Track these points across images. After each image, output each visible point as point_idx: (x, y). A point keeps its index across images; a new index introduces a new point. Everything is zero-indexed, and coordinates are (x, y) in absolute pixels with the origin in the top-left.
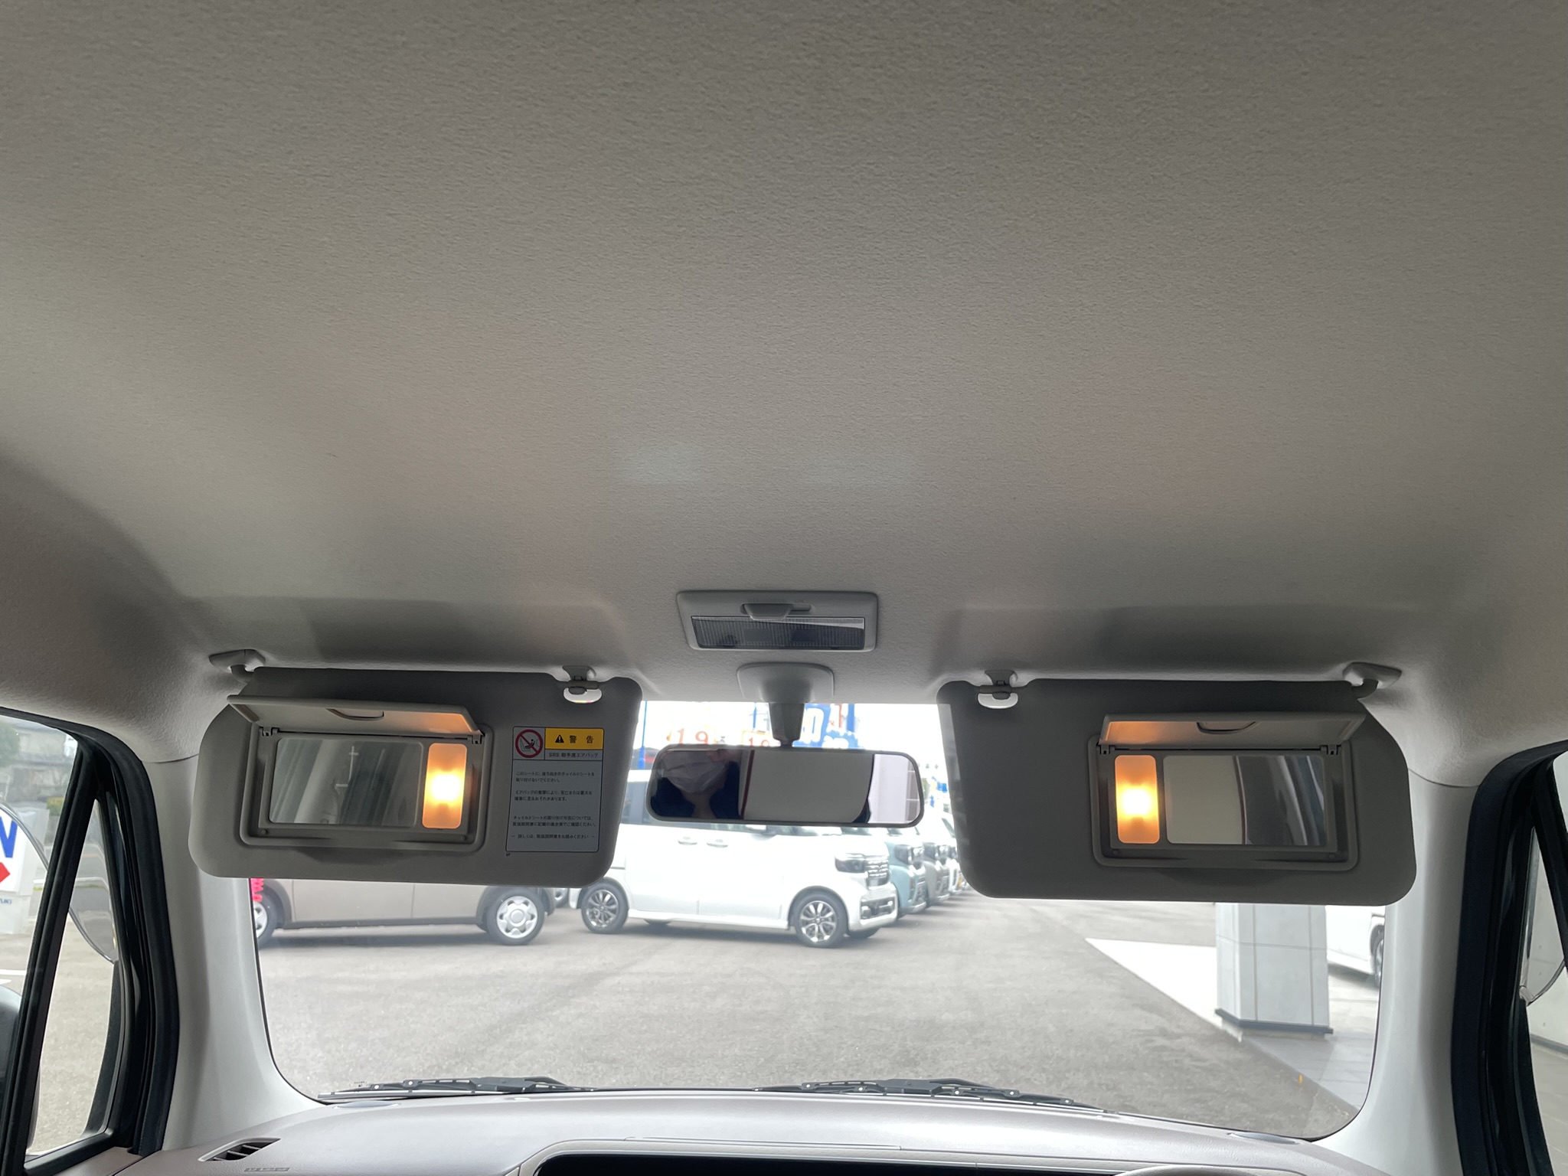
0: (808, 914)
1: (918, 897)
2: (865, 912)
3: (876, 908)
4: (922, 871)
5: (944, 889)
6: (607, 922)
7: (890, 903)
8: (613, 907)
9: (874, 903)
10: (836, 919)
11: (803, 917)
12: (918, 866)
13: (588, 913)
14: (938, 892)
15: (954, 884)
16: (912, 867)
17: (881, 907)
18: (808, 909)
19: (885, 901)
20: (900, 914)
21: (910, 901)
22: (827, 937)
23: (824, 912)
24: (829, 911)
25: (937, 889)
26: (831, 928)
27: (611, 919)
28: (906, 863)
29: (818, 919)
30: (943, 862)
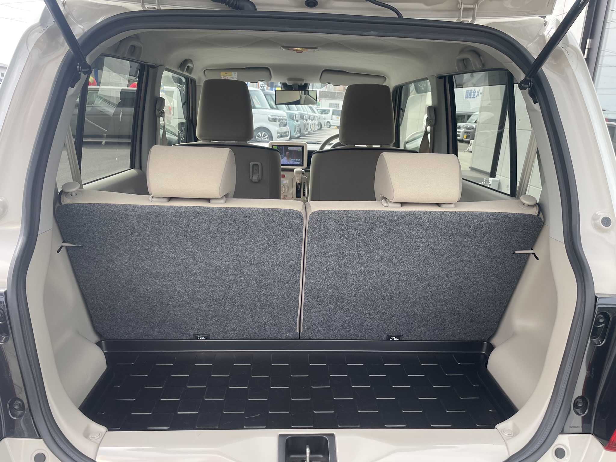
1: (297, 132)
4: (299, 123)
5: (306, 130)
7: (287, 133)
9: (282, 133)
12: (297, 121)
14: (304, 131)
15: (310, 128)
16: (295, 122)
19: (286, 132)
21: (294, 133)
25: (304, 130)
28: (294, 120)
30: (306, 120)
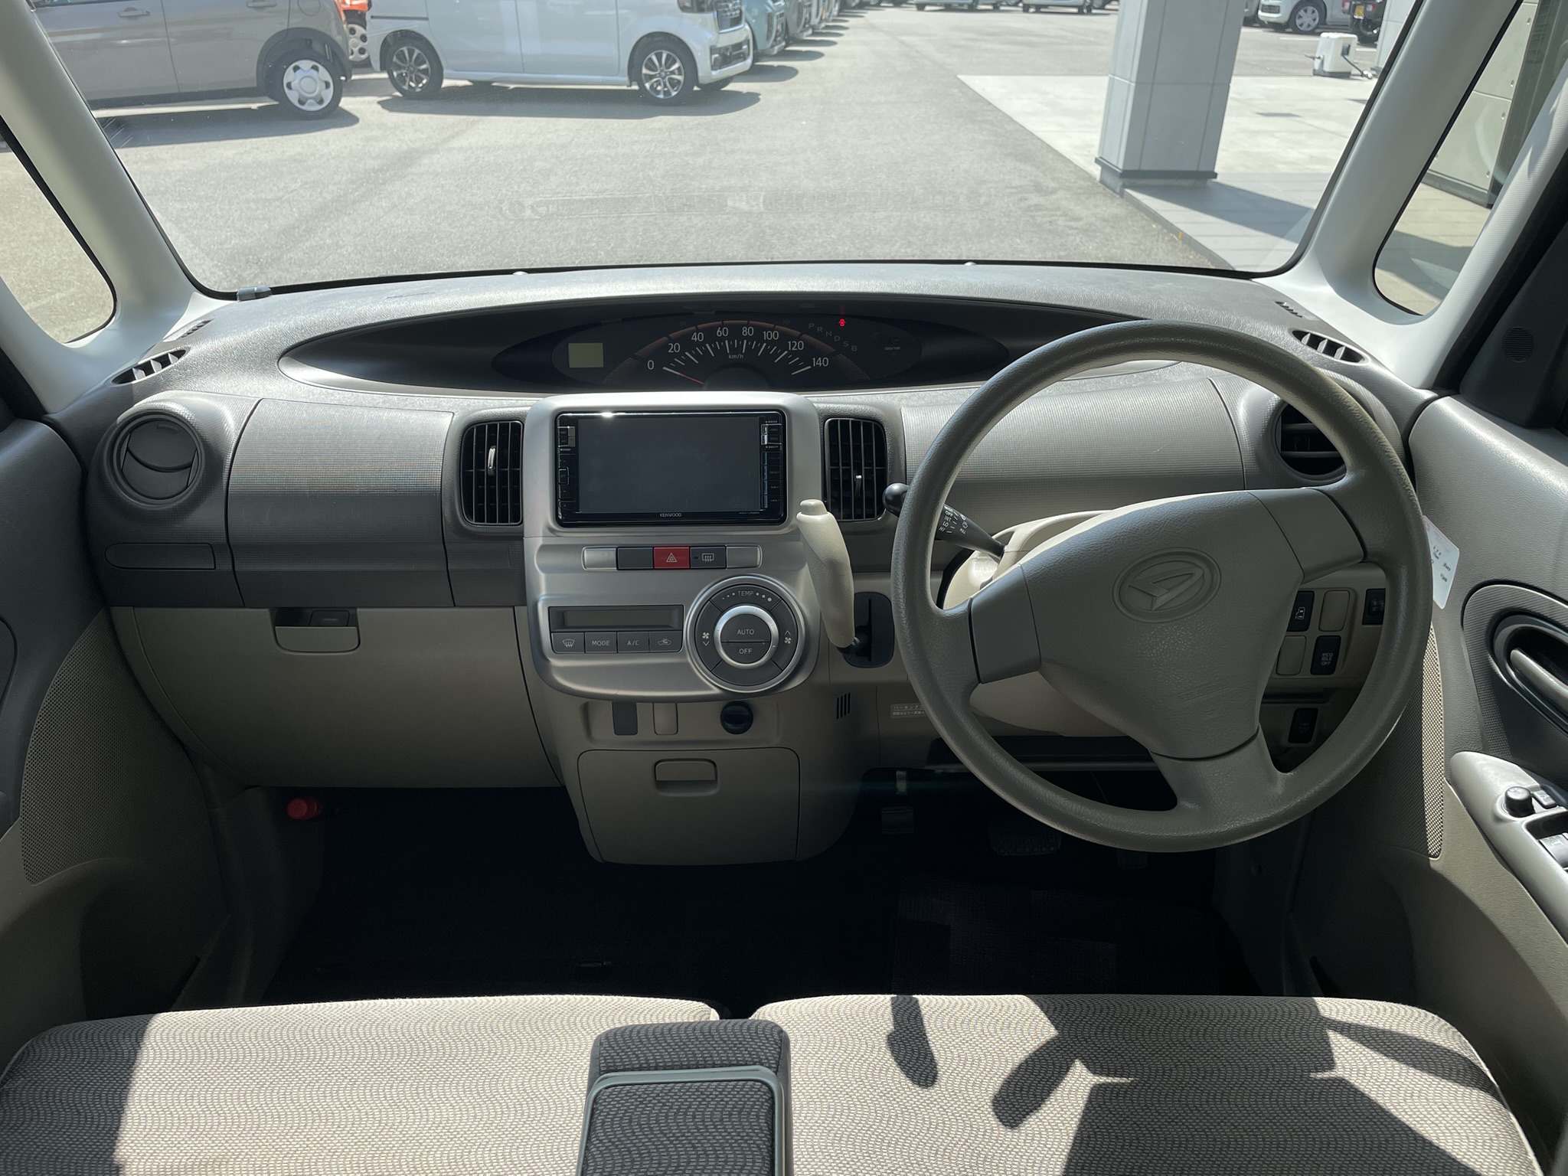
0: (653, 67)
2: (716, 59)
3: (728, 54)
8: (424, 66)
10: (683, 71)
11: (648, 72)
13: (395, 72)
17: (734, 53)
18: (651, 60)
20: (756, 60)
22: (674, 93)
23: (669, 62)
24: (674, 62)
26: (679, 81)
29: (665, 74)
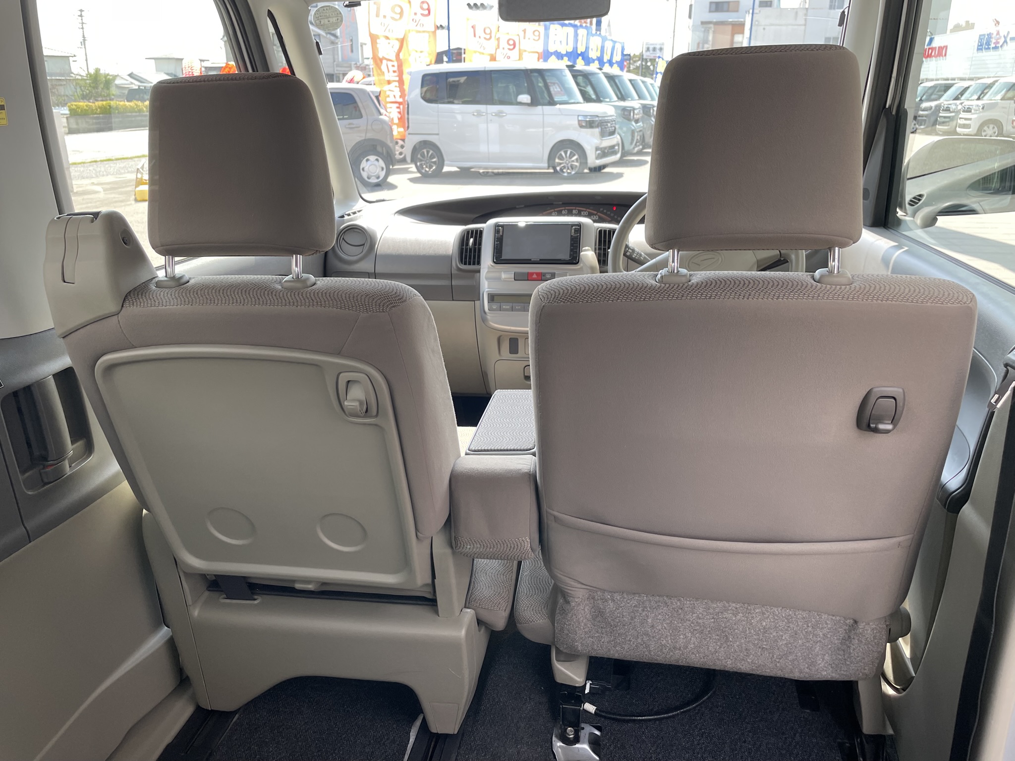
0: (561, 158)
2: (599, 154)
3: (606, 151)
6: (432, 170)
8: (434, 160)
10: (579, 161)
11: (557, 160)
13: (418, 164)
17: (610, 151)
18: (561, 155)
20: (623, 155)
22: (574, 174)
23: (571, 156)
24: (574, 155)
26: (576, 166)
27: (434, 168)
29: (567, 162)
